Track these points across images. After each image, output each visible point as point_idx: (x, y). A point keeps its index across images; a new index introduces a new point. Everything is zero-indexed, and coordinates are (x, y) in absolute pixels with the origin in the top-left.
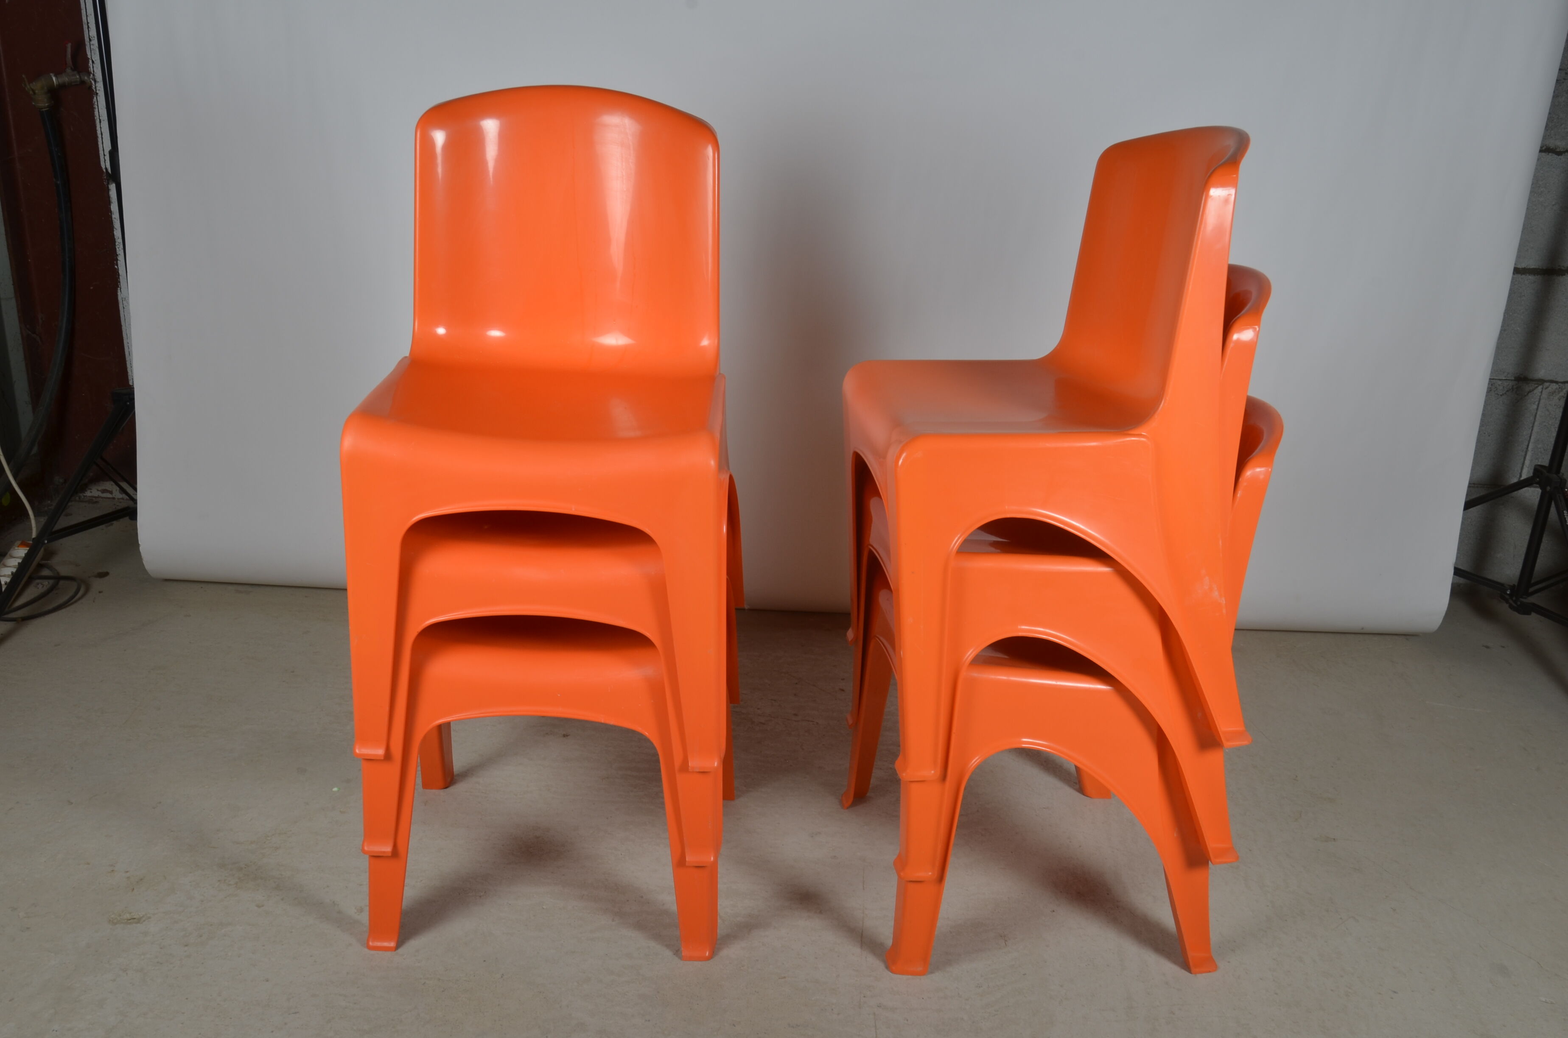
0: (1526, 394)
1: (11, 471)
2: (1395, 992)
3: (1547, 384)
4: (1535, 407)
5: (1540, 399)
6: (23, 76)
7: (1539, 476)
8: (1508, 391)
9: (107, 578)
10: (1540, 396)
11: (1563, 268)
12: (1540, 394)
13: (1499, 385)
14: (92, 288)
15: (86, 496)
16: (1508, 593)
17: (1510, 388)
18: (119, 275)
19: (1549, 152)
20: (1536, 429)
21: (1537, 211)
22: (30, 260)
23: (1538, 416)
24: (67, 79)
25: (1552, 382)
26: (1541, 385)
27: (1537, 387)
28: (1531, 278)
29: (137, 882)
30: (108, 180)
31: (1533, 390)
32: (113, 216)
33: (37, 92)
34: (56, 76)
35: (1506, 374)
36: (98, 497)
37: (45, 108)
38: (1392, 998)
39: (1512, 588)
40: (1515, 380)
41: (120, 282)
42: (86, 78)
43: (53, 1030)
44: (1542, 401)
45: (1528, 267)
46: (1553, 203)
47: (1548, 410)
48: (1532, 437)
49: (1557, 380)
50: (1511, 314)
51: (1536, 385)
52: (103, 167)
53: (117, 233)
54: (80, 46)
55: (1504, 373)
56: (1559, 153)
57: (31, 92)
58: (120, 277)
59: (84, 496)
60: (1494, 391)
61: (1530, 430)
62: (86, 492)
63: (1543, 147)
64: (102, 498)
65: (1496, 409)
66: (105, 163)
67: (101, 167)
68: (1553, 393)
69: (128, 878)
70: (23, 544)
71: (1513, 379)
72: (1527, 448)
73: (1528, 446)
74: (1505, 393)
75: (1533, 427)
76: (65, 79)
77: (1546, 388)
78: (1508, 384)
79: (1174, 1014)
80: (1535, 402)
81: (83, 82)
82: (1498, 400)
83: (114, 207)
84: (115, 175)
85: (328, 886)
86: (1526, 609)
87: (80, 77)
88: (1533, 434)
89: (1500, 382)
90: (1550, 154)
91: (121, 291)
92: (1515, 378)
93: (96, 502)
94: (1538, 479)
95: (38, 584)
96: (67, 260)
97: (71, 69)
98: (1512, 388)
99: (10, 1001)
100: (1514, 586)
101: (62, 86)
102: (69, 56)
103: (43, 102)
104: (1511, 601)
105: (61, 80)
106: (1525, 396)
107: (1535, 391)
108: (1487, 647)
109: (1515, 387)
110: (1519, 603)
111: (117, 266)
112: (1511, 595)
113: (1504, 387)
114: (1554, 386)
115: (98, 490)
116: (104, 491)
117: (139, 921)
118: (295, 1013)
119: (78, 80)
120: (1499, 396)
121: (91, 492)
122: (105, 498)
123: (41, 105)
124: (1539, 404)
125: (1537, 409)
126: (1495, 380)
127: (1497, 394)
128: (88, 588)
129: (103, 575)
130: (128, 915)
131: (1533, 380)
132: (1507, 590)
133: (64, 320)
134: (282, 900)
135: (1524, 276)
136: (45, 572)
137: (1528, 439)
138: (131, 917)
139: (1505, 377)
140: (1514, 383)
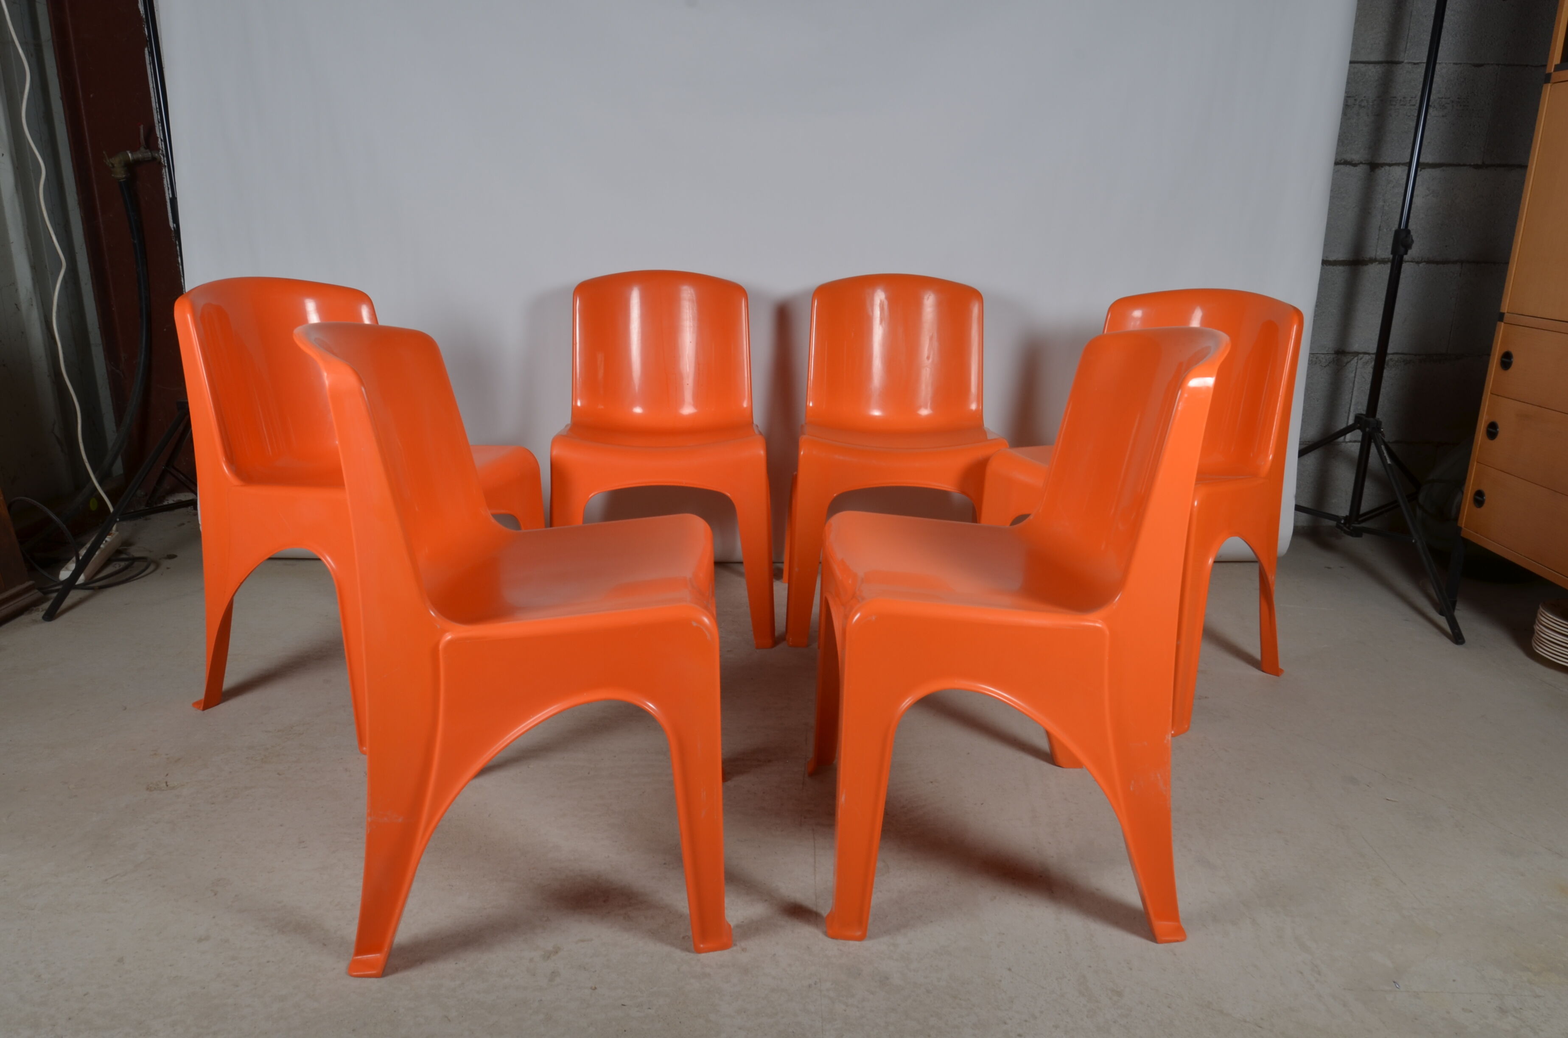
0: (1345, 364)
1: (96, 478)
2: (1261, 798)
3: (1361, 356)
4: (1353, 375)
5: (1356, 369)
6: (104, 152)
7: (1360, 422)
8: (1330, 363)
9: (175, 559)
10: (1356, 366)
11: (1366, 259)
12: (1356, 364)
13: (1322, 358)
14: (165, 330)
16: (1342, 522)
17: (1331, 360)
19: (1347, 165)
20: (1355, 393)
21: (1341, 213)
22: (113, 309)
23: (1356, 383)
24: (141, 156)
25: (1365, 353)
26: (1356, 356)
27: (1353, 358)
28: (1341, 268)
29: (176, 761)
30: (176, 237)
31: (1350, 361)
33: (115, 165)
34: (131, 152)
35: (1327, 349)
37: (123, 179)
38: (1259, 803)
39: (1346, 518)
40: (1335, 354)
42: (156, 155)
43: (88, 867)
44: (1358, 370)
45: (1338, 259)
46: (1354, 206)
47: (1364, 377)
48: (1353, 401)
49: (1369, 352)
50: (1327, 299)
51: (1352, 357)
53: (182, 281)
54: (151, 130)
55: (1325, 348)
56: (1355, 165)
57: (110, 165)
60: (1319, 363)
61: (1351, 395)
63: (1342, 160)
65: (1322, 378)
66: (173, 224)
67: (170, 227)
68: (1367, 363)
69: (168, 758)
71: (1333, 352)
72: (1350, 410)
73: (1350, 408)
74: (1328, 365)
75: (1352, 392)
76: (139, 155)
77: (1361, 359)
78: (1329, 356)
79: (1072, 820)
80: (1353, 371)
81: (154, 159)
82: (1322, 371)
83: (180, 259)
85: (342, 759)
86: (1357, 533)
87: (152, 154)
88: (1353, 398)
89: (1323, 356)
90: (1348, 166)
94: (1359, 425)
95: (116, 564)
96: (144, 306)
97: (145, 147)
98: (1333, 360)
99: (53, 847)
100: (1347, 516)
101: (137, 162)
102: (142, 137)
103: (120, 174)
104: (1345, 528)
105: (135, 156)
106: (1345, 366)
107: (1352, 362)
108: (1329, 568)
109: (1335, 359)
110: (1352, 528)
112: (1345, 524)
113: (1326, 360)
114: (1367, 357)
117: (174, 788)
118: (305, 847)
119: (150, 156)
120: (1324, 367)
123: (119, 176)
124: (1356, 372)
125: (1355, 377)
126: (1319, 355)
127: (1321, 366)
128: (158, 566)
129: (171, 557)
130: (165, 784)
131: (1349, 353)
132: (1341, 520)
133: (143, 356)
134: (301, 769)
135: (1334, 267)
136: (124, 556)
137: (1350, 402)
138: (167, 786)
139: (1327, 351)
140: (1335, 356)
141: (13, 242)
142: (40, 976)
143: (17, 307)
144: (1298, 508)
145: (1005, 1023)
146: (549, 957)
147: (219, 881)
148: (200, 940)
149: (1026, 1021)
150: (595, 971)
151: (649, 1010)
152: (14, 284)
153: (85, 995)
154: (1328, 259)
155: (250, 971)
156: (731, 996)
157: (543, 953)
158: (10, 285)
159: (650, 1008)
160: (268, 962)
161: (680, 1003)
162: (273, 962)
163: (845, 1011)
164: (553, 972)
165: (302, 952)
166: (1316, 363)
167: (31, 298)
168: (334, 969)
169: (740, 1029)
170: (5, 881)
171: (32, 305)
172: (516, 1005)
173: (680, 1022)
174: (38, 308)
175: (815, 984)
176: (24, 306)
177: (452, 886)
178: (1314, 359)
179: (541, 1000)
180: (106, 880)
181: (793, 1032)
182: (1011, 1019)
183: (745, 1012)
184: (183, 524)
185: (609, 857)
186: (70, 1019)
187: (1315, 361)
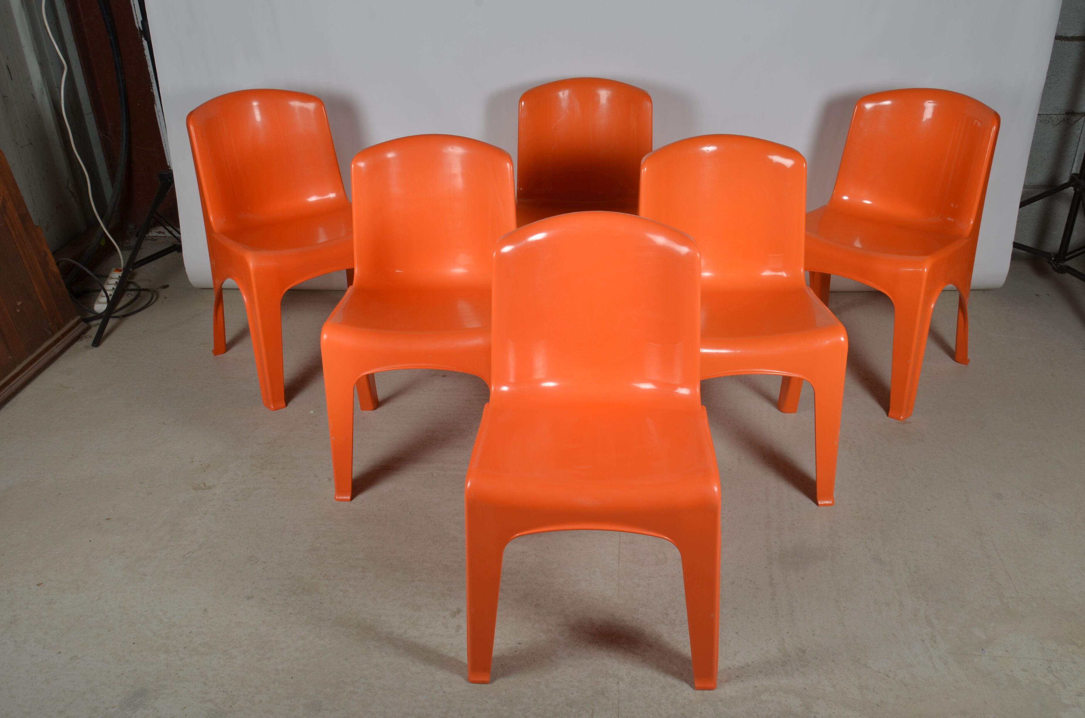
0: (1073, 123)
1: (104, 224)
2: (929, 510)
4: (1080, 131)
5: (1083, 126)
7: (1074, 181)
8: (1060, 122)
9: (168, 289)
10: (1083, 124)
12: (1083, 123)
13: (1055, 118)
14: (138, 104)
15: (151, 236)
16: (1053, 259)
17: (1063, 120)
18: (154, 96)
20: (1080, 147)
23: (1081, 138)
26: (1083, 116)
28: (1077, 43)
29: (206, 467)
30: (141, 35)
31: (1078, 120)
32: (147, 58)
36: (156, 237)
39: (1055, 256)
40: (1066, 114)
41: (155, 100)
43: (171, 546)
45: (1075, 36)
48: (1078, 152)
50: (1063, 69)
51: (1080, 117)
52: (137, 26)
53: (151, 69)
55: (1058, 110)
58: (155, 97)
59: (149, 236)
60: (1051, 122)
61: (1076, 148)
62: (149, 234)
64: (159, 237)
65: (1052, 134)
66: (139, 24)
67: (136, 27)
69: (201, 465)
70: (118, 270)
71: (1064, 113)
72: (1074, 160)
73: (1075, 158)
74: (1059, 124)
75: (1078, 145)
78: (1061, 117)
80: (1079, 128)
82: (1054, 128)
83: (147, 52)
84: (146, 32)
86: (1062, 270)
88: (1078, 150)
89: (1055, 116)
91: (156, 106)
92: (1066, 112)
93: (156, 240)
94: (1073, 183)
95: (128, 294)
96: (122, 87)
98: (1064, 120)
99: (146, 531)
100: (1056, 253)
104: (1054, 265)
106: (1073, 124)
107: (1080, 121)
108: (1038, 295)
109: (1065, 119)
110: (1058, 266)
111: (153, 90)
113: (1058, 119)
115: (156, 232)
116: (159, 232)
117: (210, 488)
118: (299, 534)
120: (1055, 125)
121: (152, 233)
124: (1082, 129)
125: (1081, 133)
126: (1051, 115)
128: (158, 296)
129: (166, 287)
130: (203, 485)
131: (1078, 114)
132: (1052, 257)
133: (124, 126)
134: (287, 474)
135: (1071, 42)
136: (132, 287)
137: (1075, 154)
138: (205, 486)
139: (1059, 112)
140: (1065, 116)
141: (24, 47)
142: (161, 620)
143: (33, 97)
146: (455, 616)
147: (252, 557)
148: (249, 598)
152: (29, 79)
153: (190, 633)
154: (1066, 36)
155: (281, 619)
156: (565, 645)
157: (451, 613)
158: (27, 80)
160: (290, 614)
162: (293, 614)
164: (458, 626)
165: (309, 607)
166: (1049, 122)
167: (42, 89)
168: (329, 619)
169: (570, 666)
170: (124, 555)
171: (43, 93)
173: (534, 661)
174: (47, 96)
176: (38, 95)
177: (392, 565)
178: (1048, 119)
179: (452, 644)
180: (184, 556)
181: (601, 670)
186: (185, 648)
187: (1049, 120)
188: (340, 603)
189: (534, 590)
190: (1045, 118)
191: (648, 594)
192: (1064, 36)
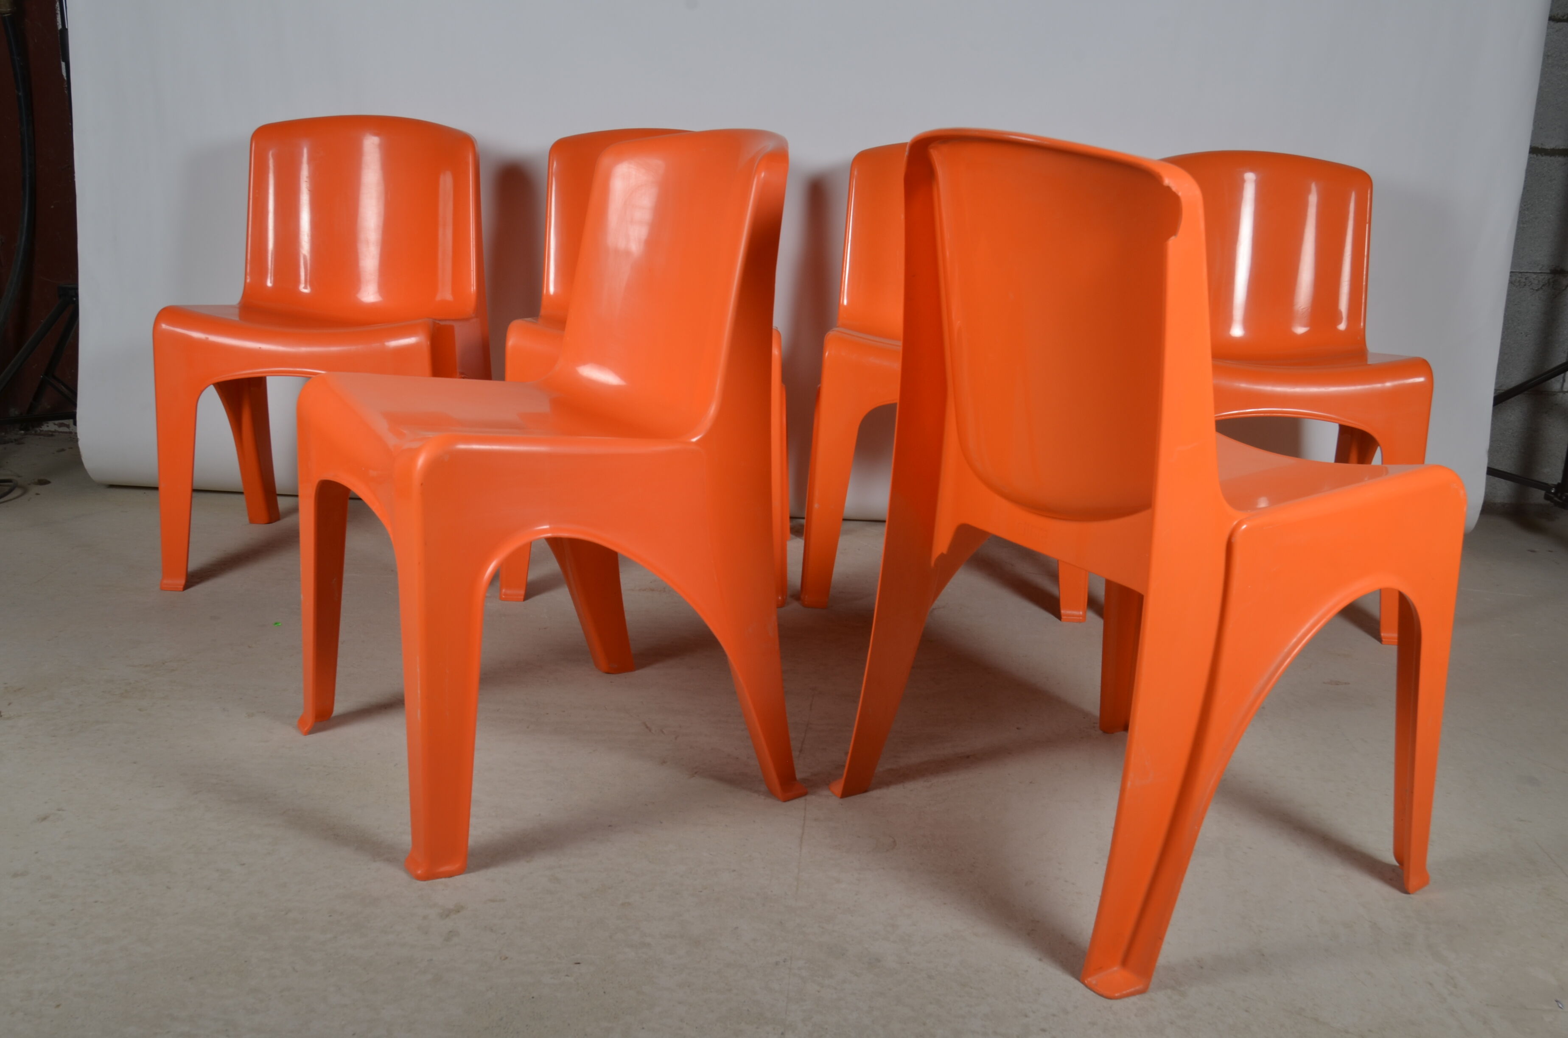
0: (1564, 288)
8: (1543, 285)
9: (47, 486)
13: (1534, 279)
14: (52, 207)
15: (43, 430)
16: (1553, 491)
17: (1546, 282)
21: (1563, 86)
28: (1561, 159)
29: (15, 691)
35: (1540, 266)
36: (55, 431)
37: (7, 13)
39: (1558, 487)
40: (1551, 273)
45: (1557, 148)
50: (1542, 200)
55: (1538, 265)
59: (41, 431)
60: (1529, 286)
62: (43, 427)
63: (1565, 16)
64: (59, 432)
65: (1532, 305)
71: (1548, 271)
74: (1541, 288)
78: (1543, 277)
82: (1534, 296)
89: (1534, 276)
93: (52, 435)
98: (1549, 282)
100: (1560, 483)
106: (1563, 290)
109: (1551, 280)
112: (1555, 494)
113: (1539, 281)
116: (61, 425)
120: (1535, 291)
122: (61, 432)
126: (1528, 274)
127: (1532, 289)
128: (25, 491)
129: (43, 482)
132: (1551, 488)
134: (168, 706)
135: (1553, 158)
139: (1540, 270)
140: (1550, 276)
144: (1492, 472)
145: (1026, 1016)
146: (447, 916)
148: (15, 875)
149: (1054, 1015)
150: (505, 933)
151: (567, 977)
154: (1544, 147)
155: (73, 910)
156: (674, 968)
159: (567, 976)
160: (96, 902)
161: (607, 972)
162: (101, 902)
163: (819, 992)
164: (451, 932)
166: (1525, 285)
169: (680, 1003)
172: (398, 963)
173: (605, 992)
175: (784, 962)
177: (337, 836)
178: (1523, 280)
179: (431, 960)
181: (748, 1010)
182: (1034, 1012)
183: (689, 986)
184: (63, 450)
185: (540, 815)
187: (1524, 282)
188: (208, 889)
189: (623, 881)
190: (1518, 279)
191: (857, 895)
192: (1540, 147)
